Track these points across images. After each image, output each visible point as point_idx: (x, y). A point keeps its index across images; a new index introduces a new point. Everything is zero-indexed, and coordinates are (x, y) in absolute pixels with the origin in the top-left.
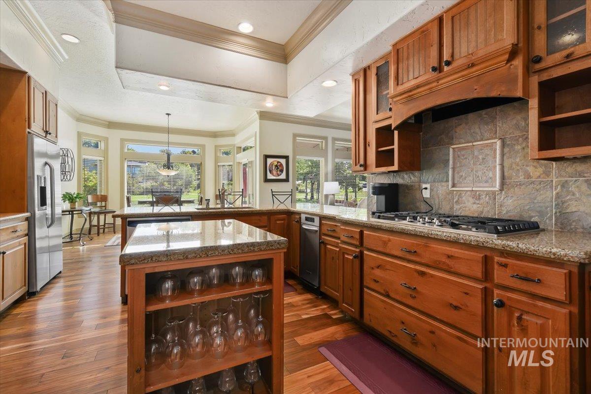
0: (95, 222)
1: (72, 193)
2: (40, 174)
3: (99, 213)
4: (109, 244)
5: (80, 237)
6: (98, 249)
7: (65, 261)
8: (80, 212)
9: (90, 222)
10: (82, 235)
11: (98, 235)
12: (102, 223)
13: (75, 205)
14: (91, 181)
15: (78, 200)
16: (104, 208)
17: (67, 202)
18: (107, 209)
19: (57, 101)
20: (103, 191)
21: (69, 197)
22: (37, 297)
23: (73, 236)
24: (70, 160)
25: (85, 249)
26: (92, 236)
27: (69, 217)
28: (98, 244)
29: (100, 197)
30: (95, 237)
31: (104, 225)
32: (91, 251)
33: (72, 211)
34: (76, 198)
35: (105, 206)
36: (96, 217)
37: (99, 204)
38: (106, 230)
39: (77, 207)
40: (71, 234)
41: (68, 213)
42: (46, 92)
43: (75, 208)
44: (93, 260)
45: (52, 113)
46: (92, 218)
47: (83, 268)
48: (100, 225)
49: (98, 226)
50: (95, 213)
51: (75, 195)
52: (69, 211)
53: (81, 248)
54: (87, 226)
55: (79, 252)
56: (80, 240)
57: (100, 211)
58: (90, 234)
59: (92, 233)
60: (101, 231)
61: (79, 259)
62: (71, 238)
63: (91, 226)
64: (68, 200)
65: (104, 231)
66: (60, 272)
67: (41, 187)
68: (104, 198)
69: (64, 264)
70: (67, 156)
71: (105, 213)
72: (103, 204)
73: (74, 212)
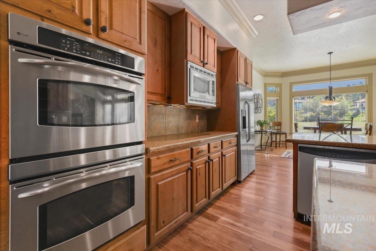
0: (274, 139)
1: (261, 120)
2: (243, 109)
3: (276, 134)
4: (283, 156)
5: (266, 148)
6: (276, 158)
7: (257, 163)
8: (265, 132)
9: (271, 138)
10: (267, 147)
11: (276, 148)
12: (278, 140)
13: (263, 128)
14: (272, 113)
15: (264, 125)
16: (279, 130)
17: (259, 126)
18: (281, 131)
19: (252, 63)
20: (279, 119)
21: (260, 123)
22: (241, 184)
23: (262, 146)
24: (260, 100)
25: (268, 156)
26: (272, 148)
27: (260, 135)
28: (276, 154)
29: (277, 123)
30: (274, 149)
31: (280, 142)
32: (271, 158)
33: (262, 132)
34: (263, 123)
35: (280, 129)
36: (275, 136)
37: (276, 127)
38: (281, 145)
39: (264, 129)
40: (261, 145)
41: (259, 132)
42: (246, 58)
43: (263, 130)
44: (272, 167)
45: (249, 71)
46: (272, 136)
47: (267, 171)
48: (277, 141)
49: (276, 142)
50: (274, 133)
51: (263, 122)
52: (260, 132)
53: (266, 155)
54: (270, 141)
55: (265, 158)
56: (265, 150)
57: (277, 132)
58: (271, 146)
59: (272, 146)
60: (278, 145)
61: (265, 163)
62: (261, 147)
63: (272, 141)
64: (260, 124)
65: (279, 146)
66: (254, 171)
67: (243, 117)
68: (279, 124)
69: (256, 164)
70: (259, 98)
71: (280, 134)
72: (279, 127)
73: (263, 132)
